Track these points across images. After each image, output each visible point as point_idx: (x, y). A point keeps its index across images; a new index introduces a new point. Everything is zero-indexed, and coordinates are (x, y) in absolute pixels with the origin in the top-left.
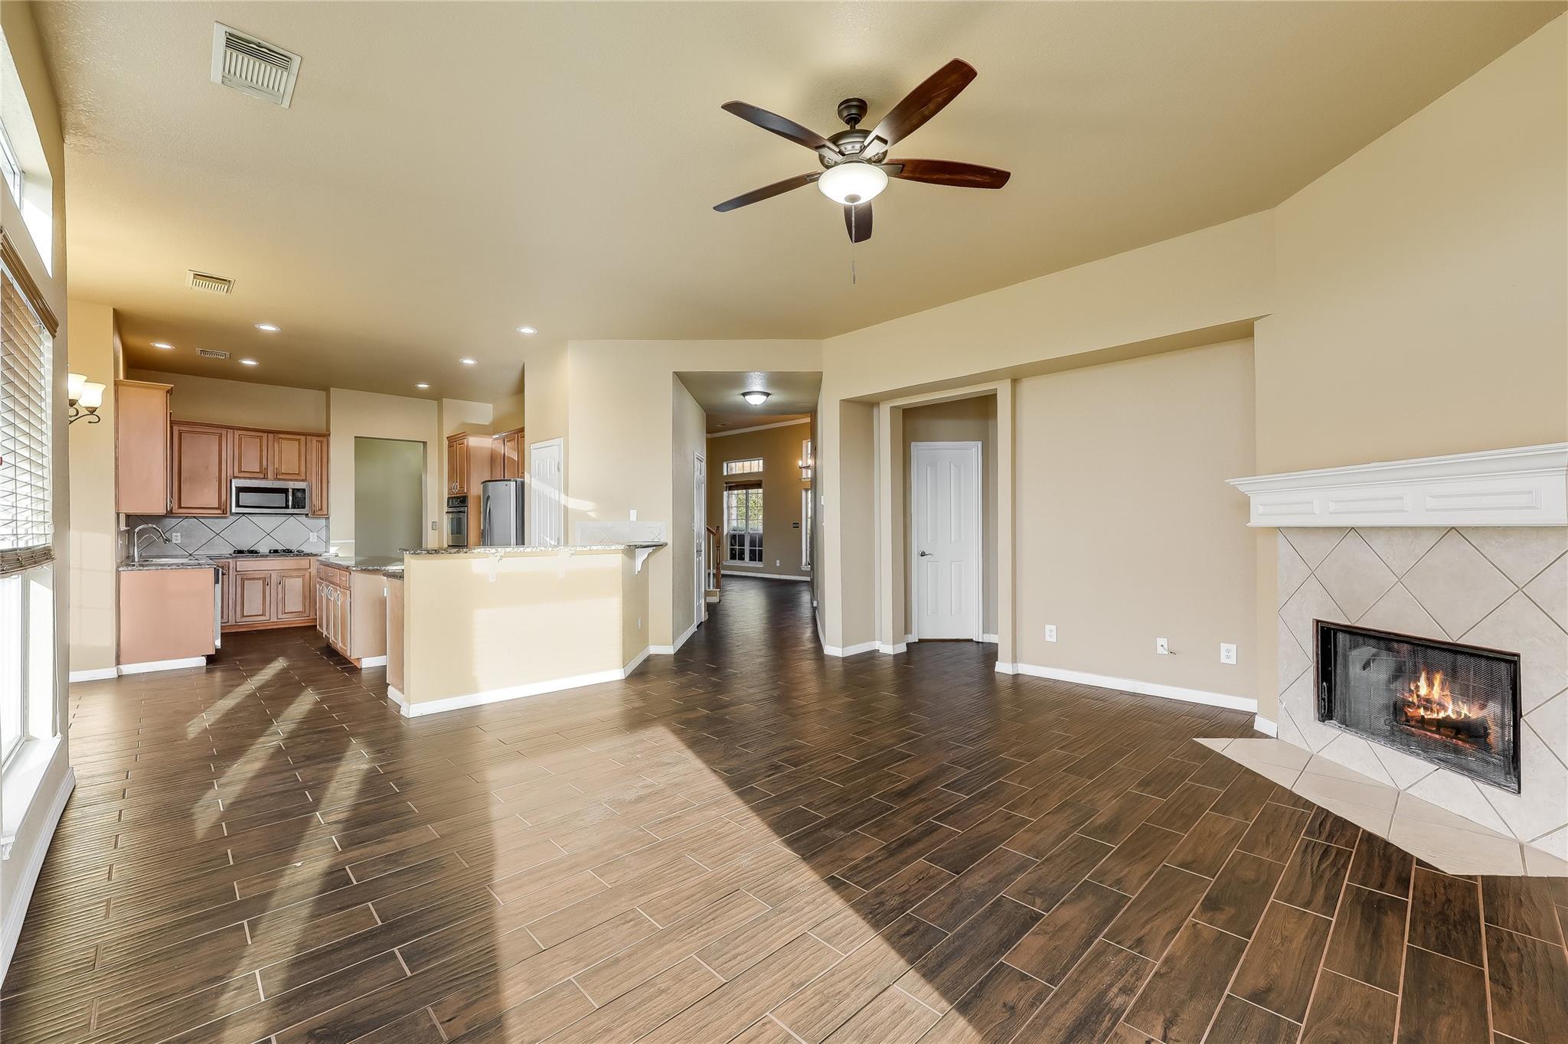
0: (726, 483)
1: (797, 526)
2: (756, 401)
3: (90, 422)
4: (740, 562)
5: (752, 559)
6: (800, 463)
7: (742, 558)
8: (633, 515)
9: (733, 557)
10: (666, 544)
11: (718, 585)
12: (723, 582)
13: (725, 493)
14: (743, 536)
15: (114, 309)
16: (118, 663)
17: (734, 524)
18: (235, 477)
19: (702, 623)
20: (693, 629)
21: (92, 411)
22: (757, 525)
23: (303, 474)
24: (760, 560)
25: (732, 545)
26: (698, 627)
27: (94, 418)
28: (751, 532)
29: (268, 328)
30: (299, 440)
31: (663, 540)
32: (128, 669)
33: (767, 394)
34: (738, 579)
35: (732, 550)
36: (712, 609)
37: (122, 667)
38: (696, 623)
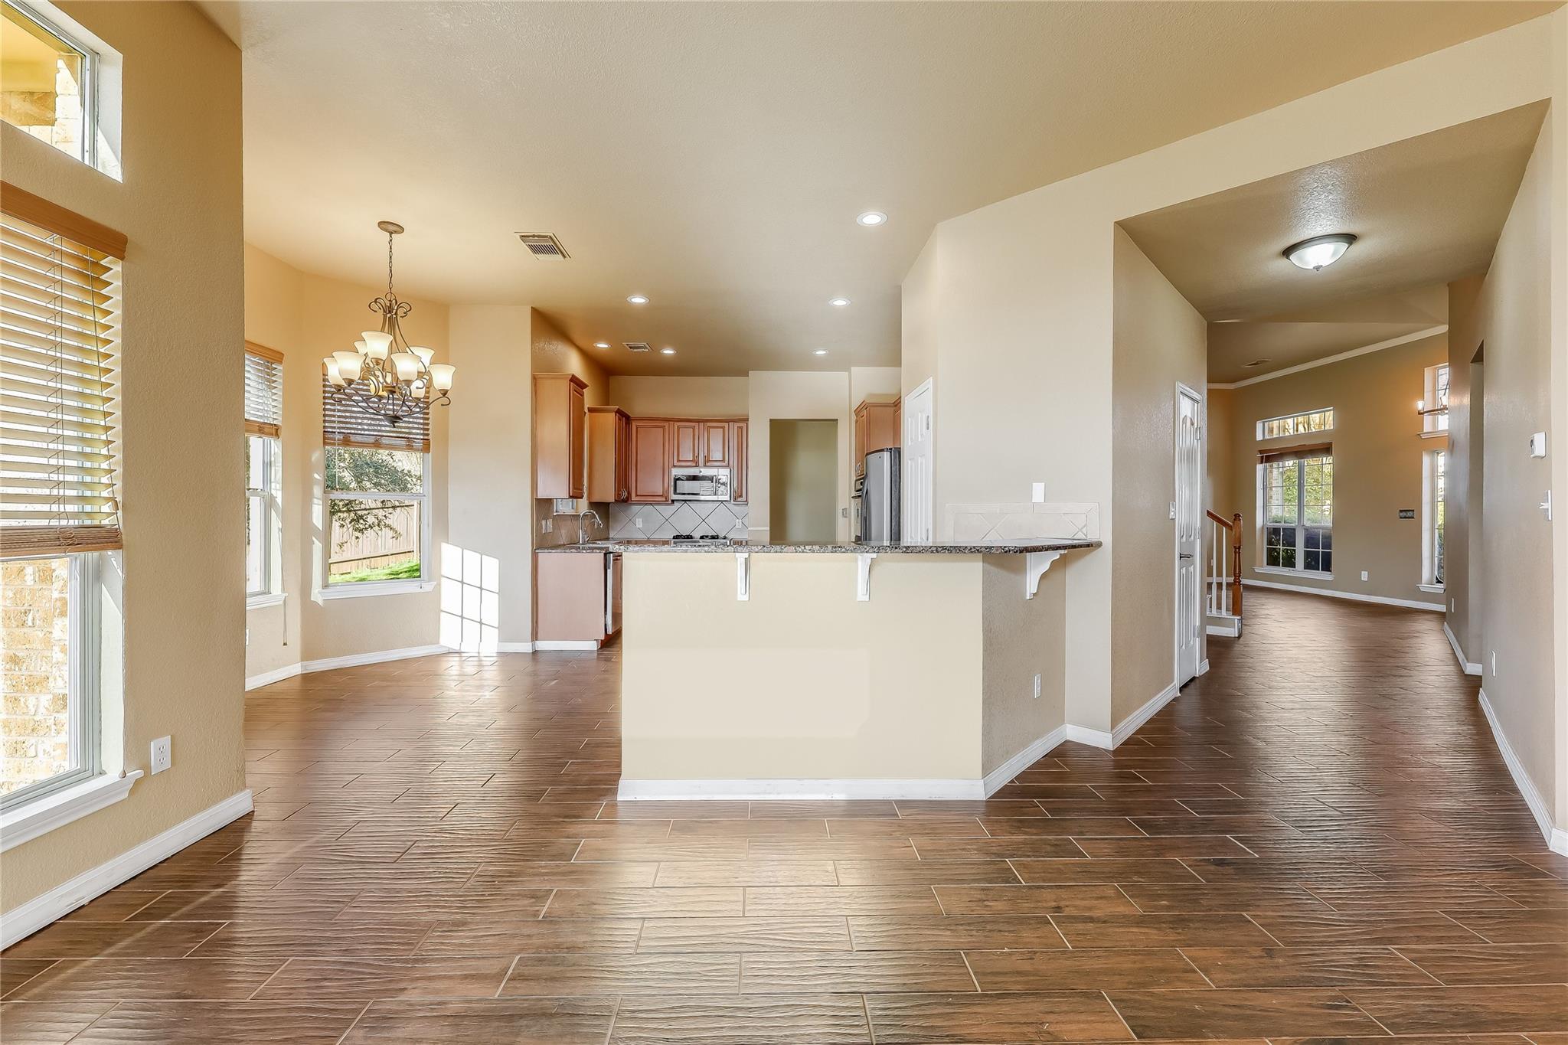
0: (1261, 452)
1: (1410, 514)
2: (1319, 257)
3: (442, 405)
4: (1286, 569)
5: (1308, 566)
6: (1420, 405)
7: (1290, 562)
8: (1038, 491)
9: (1273, 560)
10: (1099, 545)
11: (1236, 608)
12: (1249, 600)
13: (1260, 467)
14: (1294, 530)
15: (532, 308)
16: (535, 636)
17: (1276, 511)
18: (675, 466)
19: (1193, 679)
20: (1171, 692)
21: (445, 393)
22: (1321, 513)
23: (726, 462)
24: (1327, 567)
25: (1270, 542)
26: (1181, 689)
27: (444, 401)
28: (1308, 524)
29: (638, 300)
30: (723, 428)
31: (1092, 538)
32: (543, 645)
33: (1350, 238)
34: (1283, 597)
35: (1270, 551)
36: (1218, 649)
37: (538, 643)
38: (1177, 683)
